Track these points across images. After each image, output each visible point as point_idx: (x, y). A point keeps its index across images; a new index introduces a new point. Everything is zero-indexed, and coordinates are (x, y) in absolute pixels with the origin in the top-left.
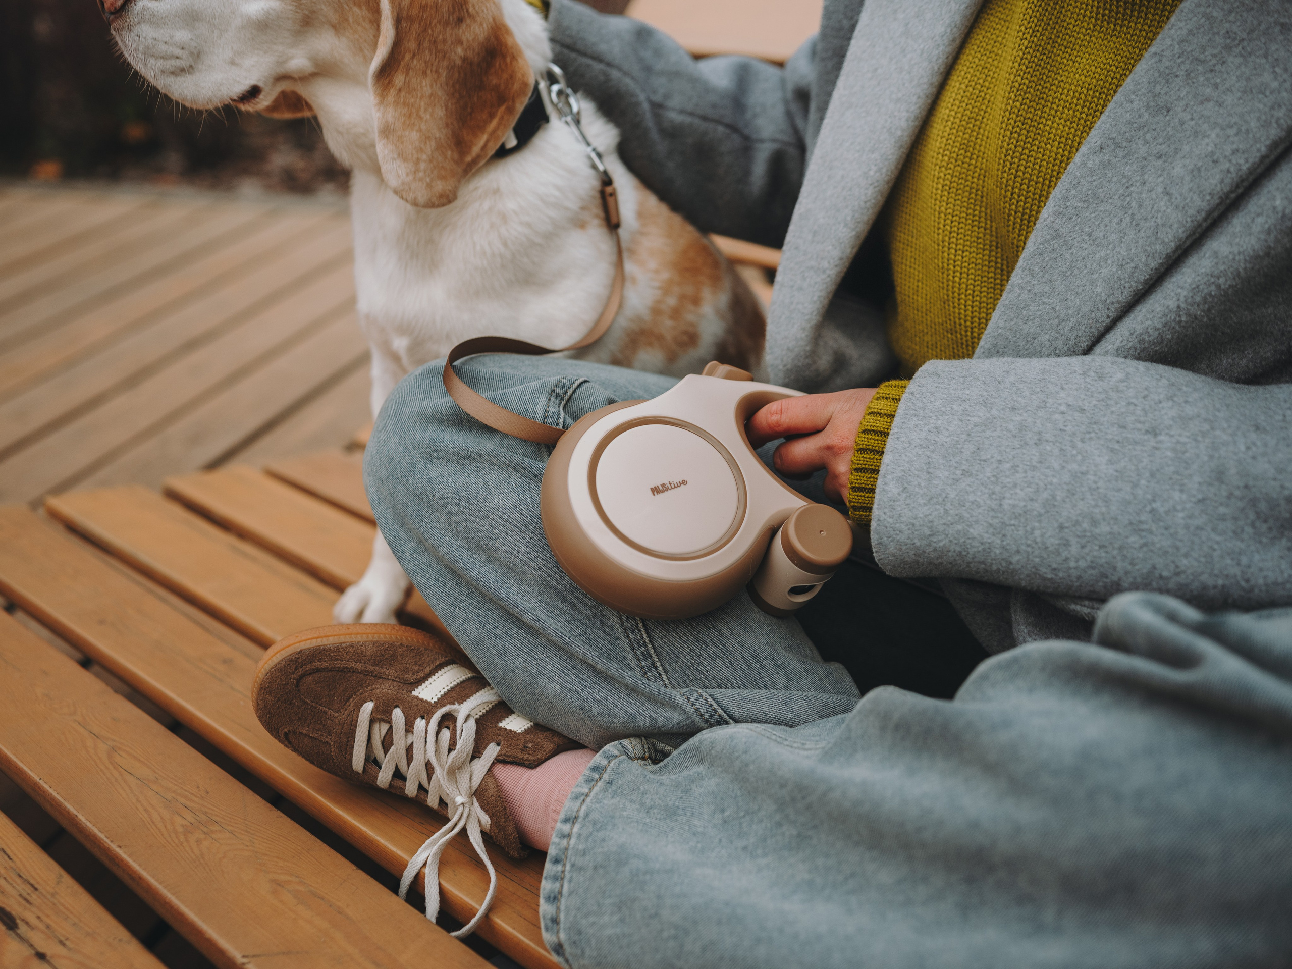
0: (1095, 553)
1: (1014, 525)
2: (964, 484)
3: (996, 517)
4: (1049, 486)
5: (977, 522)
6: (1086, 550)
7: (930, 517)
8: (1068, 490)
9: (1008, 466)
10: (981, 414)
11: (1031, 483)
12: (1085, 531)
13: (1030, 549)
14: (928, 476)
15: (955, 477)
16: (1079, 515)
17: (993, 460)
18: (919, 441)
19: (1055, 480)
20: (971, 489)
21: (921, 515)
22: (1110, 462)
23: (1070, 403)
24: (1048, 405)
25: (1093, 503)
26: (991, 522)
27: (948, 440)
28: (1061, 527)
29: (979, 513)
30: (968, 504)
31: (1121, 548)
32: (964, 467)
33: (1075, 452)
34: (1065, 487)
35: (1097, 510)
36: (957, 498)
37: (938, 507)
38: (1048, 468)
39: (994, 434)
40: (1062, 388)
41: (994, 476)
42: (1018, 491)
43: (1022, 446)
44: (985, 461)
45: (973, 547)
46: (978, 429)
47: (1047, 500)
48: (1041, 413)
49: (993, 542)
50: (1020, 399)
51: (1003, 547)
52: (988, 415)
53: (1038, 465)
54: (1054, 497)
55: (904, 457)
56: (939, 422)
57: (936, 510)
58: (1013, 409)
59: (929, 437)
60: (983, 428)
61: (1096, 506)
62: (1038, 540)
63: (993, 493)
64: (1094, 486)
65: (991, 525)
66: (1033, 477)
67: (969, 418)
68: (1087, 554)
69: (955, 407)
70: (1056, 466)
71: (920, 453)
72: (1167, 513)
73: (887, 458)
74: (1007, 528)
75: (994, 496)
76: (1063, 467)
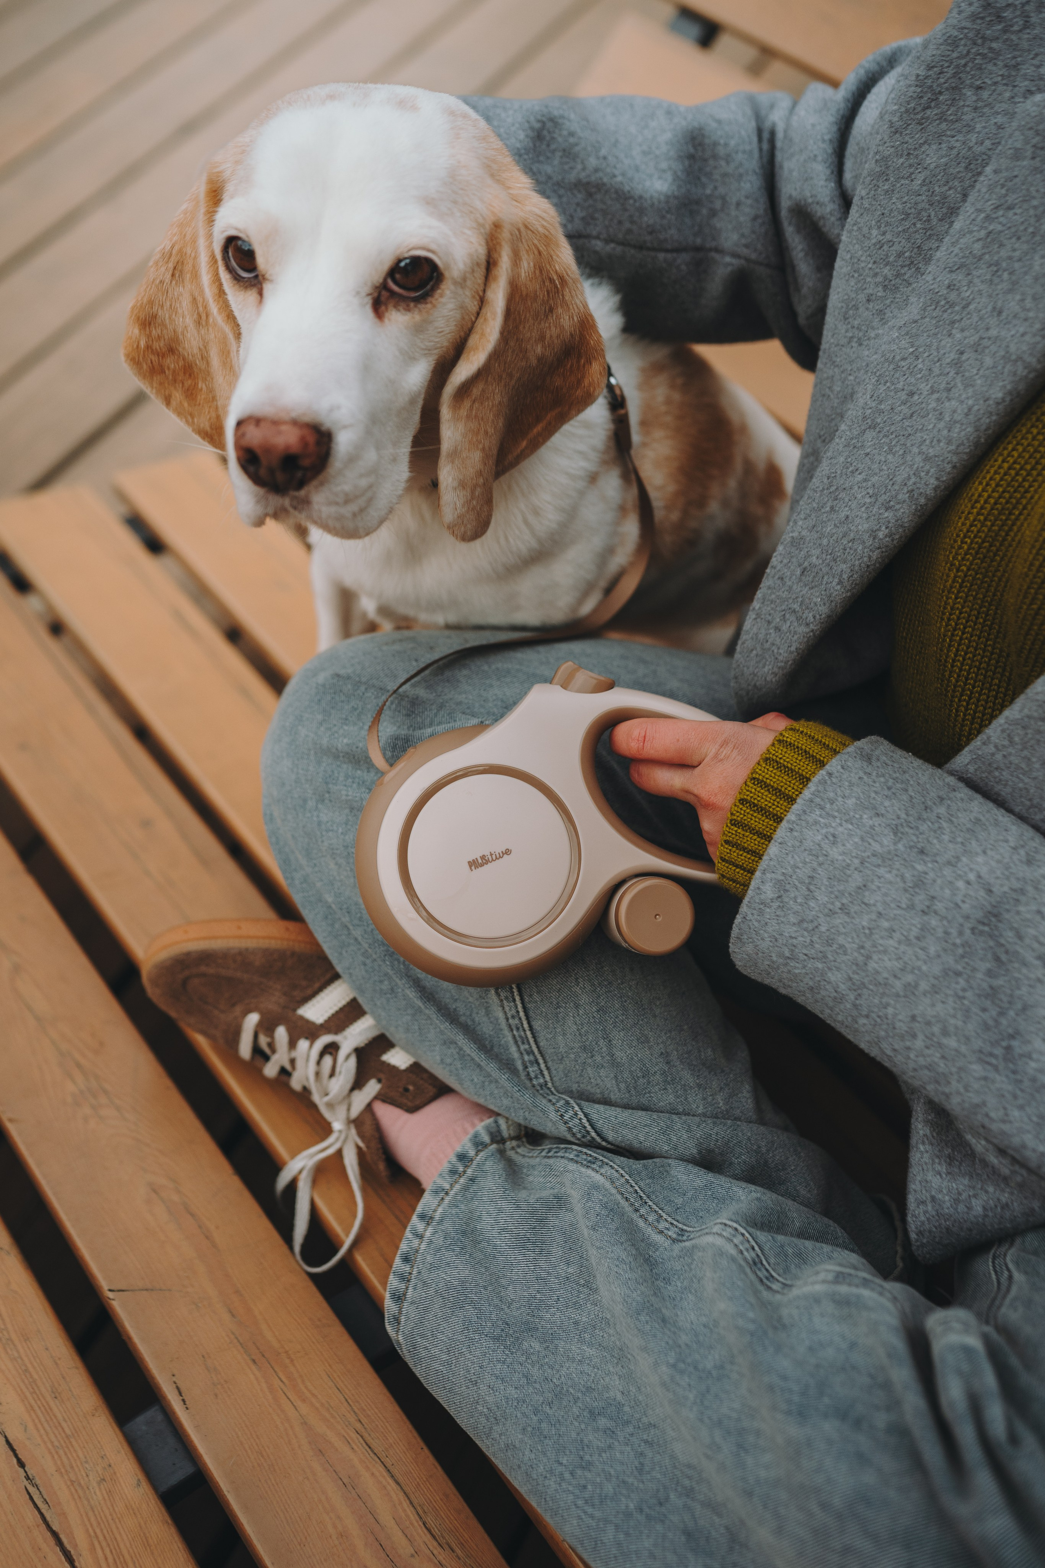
0: (936, 1060)
1: (872, 991)
2: (839, 921)
3: (858, 974)
4: (916, 972)
5: (838, 969)
6: (927, 1052)
7: (794, 940)
8: (933, 985)
9: (886, 924)
10: (885, 842)
11: (900, 958)
12: (933, 1035)
13: (878, 1020)
14: (807, 893)
15: (831, 907)
16: (935, 1016)
17: (874, 908)
18: (812, 844)
19: (924, 968)
20: (844, 930)
21: (787, 935)
22: (990, 973)
23: (982, 875)
24: (959, 865)
25: (952, 1012)
26: (852, 976)
27: (840, 858)
28: (913, 1018)
29: (843, 961)
30: (835, 946)
31: (960, 1069)
32: (844, 901)
33: (958, 941)
34: (932, 979)
35: (952, 1021)
36: (827, 934)
37: (806, 933)
38: (923, 949)
39: (888, 876)
40: (984, 852)
41: (869, 929)
42: (886, 958)
43: (908, 907)
44: (866, 904)
45: (826, 990)
46: (874, 860)
47: (909, 984)
48: (947, 872)
49: (847, 995)
50: (935, 841)
51: (855, 1006)
52: (892, 848)
53: (915, 941)
54: (916, 986)
55: (790, 858)
56: (840, 829)
57: (803, 936)
58: (922, 852)
59: (822, 844)
60: (880, 862)
61: (954, 1016)
62: (890, 1017)
63: (863, 947)
64: (961, 994)
65: (850, 979)
66: (904, 953)
67: (871, 841)
68: (929, 1056)
69: (865, 816)
70: (932, 950)
71: (807, 860)
72: (1021, 1056)
73: (773, 850)
74: (865, 990)
75: (862, 951)
76: (939, 956)
